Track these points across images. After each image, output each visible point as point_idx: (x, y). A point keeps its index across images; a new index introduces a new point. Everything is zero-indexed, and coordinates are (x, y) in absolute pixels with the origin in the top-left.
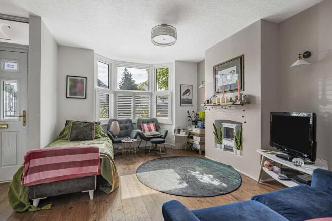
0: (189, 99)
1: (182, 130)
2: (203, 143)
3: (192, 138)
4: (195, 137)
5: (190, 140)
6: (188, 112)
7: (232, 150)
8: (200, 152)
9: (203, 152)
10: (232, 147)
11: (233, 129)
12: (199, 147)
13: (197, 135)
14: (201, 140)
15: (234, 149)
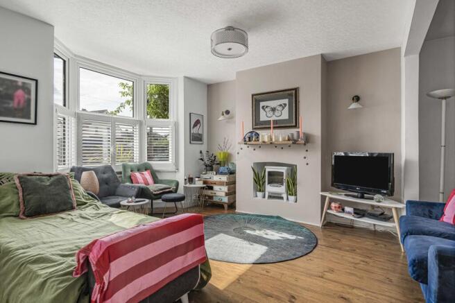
0: (200, 135)
1: (197, 179)
2: (232, 193)
3: (211, 188)
4: (216, 188)
5: (209, 192)
6: (201, 152)
7: (282, 198)
8: (226, 206)
9: (232, 206)
10: (281, 194)
11: (283, 173)
12: (225, 200)
13: (221, 184)
14: (229, 190)
15: (285, 196)
